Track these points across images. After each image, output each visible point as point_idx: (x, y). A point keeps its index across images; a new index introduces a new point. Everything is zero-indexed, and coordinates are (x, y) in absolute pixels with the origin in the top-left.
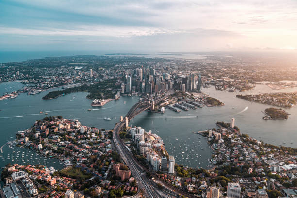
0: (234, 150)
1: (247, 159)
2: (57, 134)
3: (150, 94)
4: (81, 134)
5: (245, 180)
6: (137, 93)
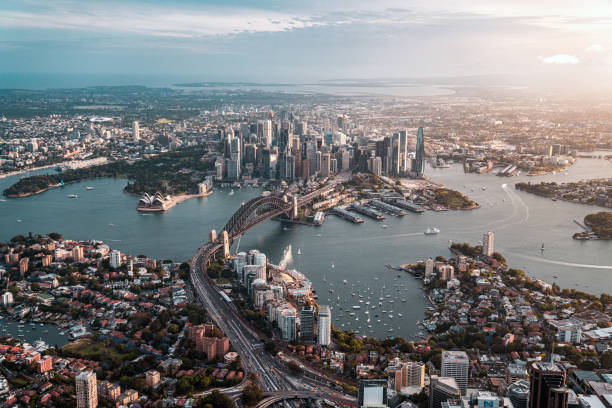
0: (480, 301)
1: (507, 318)
2: (51, 269)
3: (290, 182)
4: (112, 270)
5: (493, 359)
6: (256, 180)
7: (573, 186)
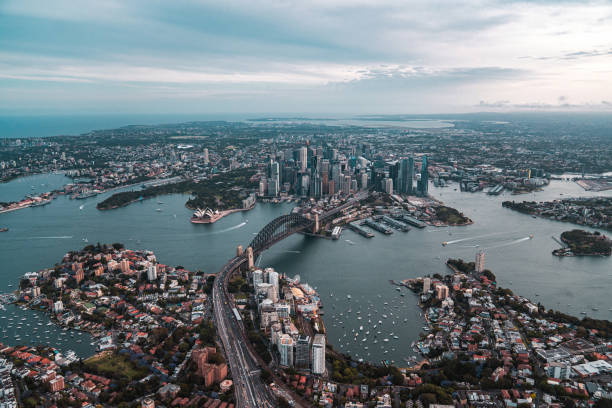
0: (471, 323)
1: (497, 345)
2: (99, 280)
3: (317, 199)
4: (148, 282)
5: (483, 397)
6: (291, 197)
7: (549, 205)
